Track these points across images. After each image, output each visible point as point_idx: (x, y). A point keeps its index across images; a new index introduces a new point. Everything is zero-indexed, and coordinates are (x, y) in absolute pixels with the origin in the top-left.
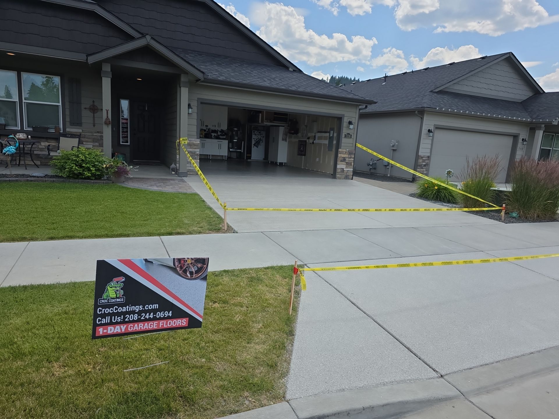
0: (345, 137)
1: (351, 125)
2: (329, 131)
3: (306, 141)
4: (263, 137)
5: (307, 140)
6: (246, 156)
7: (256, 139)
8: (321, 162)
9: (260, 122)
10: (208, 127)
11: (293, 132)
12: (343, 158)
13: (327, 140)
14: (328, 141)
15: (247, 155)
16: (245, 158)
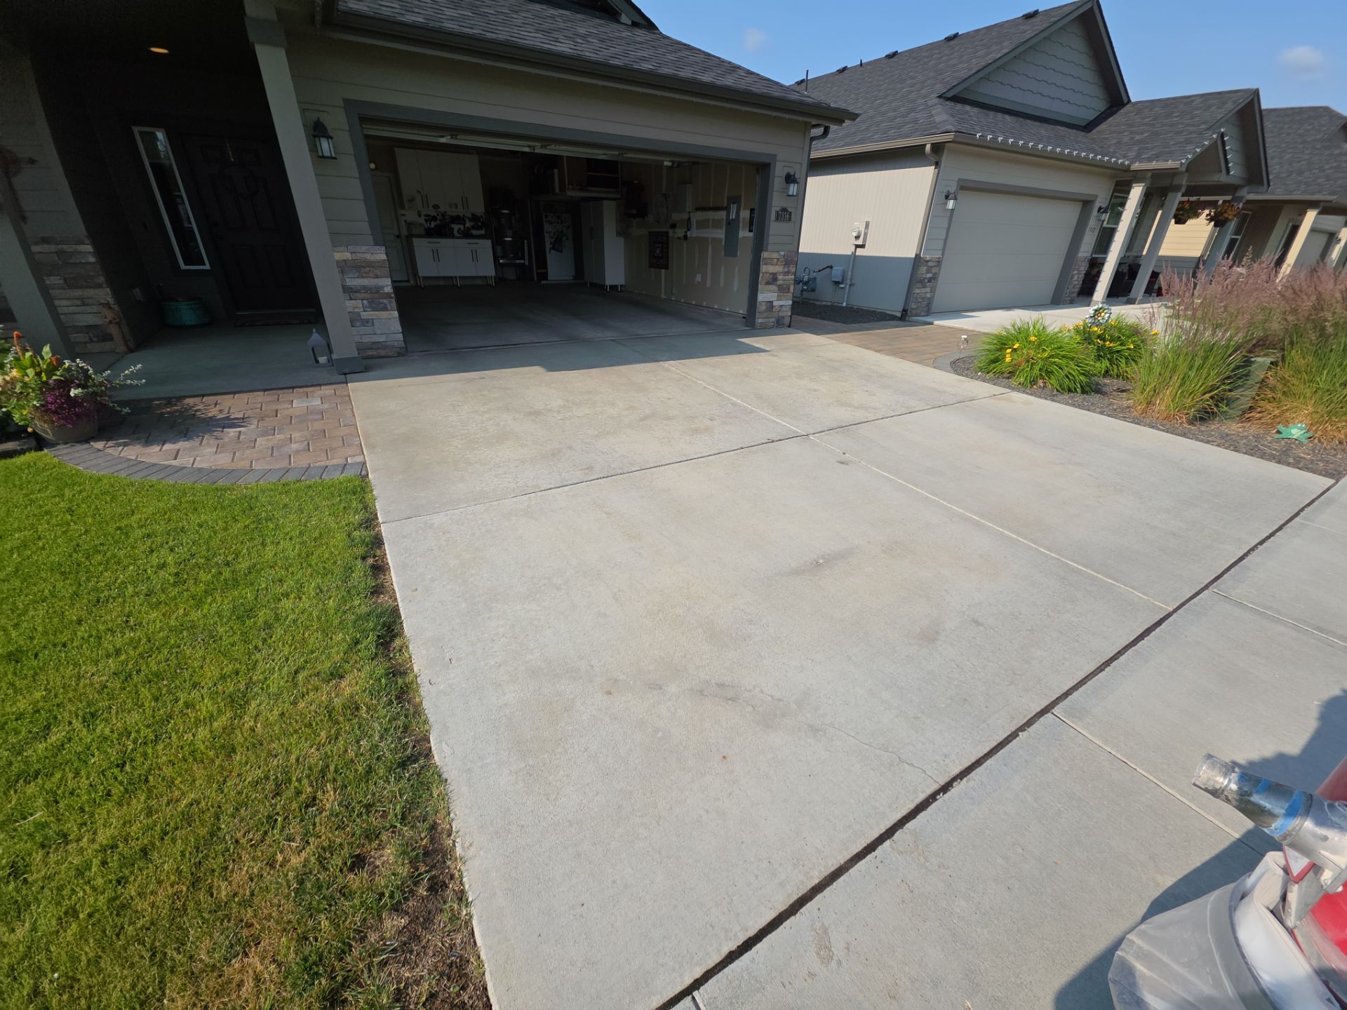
0: (777, 219)
1: (792, 185)
2: (725, 205)
3: (668, 232)
4: (568, 227)
5: (671, 231)
6: (538, 273)
7: (552, 234)
8: (709, 283)
9: (557, 191)
10: (442, 209)
11: (634, 211)
12: (771, 276)
13: (721, 228)
14: (724, 231)
15: (539, 271)
16: (536, 278)
